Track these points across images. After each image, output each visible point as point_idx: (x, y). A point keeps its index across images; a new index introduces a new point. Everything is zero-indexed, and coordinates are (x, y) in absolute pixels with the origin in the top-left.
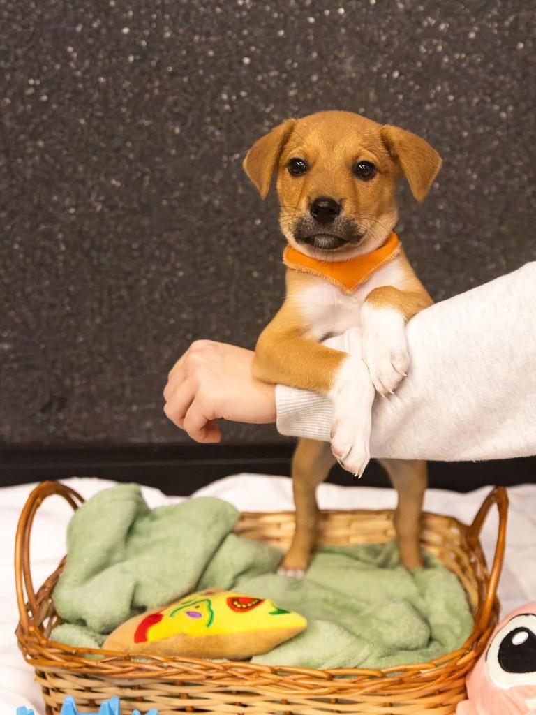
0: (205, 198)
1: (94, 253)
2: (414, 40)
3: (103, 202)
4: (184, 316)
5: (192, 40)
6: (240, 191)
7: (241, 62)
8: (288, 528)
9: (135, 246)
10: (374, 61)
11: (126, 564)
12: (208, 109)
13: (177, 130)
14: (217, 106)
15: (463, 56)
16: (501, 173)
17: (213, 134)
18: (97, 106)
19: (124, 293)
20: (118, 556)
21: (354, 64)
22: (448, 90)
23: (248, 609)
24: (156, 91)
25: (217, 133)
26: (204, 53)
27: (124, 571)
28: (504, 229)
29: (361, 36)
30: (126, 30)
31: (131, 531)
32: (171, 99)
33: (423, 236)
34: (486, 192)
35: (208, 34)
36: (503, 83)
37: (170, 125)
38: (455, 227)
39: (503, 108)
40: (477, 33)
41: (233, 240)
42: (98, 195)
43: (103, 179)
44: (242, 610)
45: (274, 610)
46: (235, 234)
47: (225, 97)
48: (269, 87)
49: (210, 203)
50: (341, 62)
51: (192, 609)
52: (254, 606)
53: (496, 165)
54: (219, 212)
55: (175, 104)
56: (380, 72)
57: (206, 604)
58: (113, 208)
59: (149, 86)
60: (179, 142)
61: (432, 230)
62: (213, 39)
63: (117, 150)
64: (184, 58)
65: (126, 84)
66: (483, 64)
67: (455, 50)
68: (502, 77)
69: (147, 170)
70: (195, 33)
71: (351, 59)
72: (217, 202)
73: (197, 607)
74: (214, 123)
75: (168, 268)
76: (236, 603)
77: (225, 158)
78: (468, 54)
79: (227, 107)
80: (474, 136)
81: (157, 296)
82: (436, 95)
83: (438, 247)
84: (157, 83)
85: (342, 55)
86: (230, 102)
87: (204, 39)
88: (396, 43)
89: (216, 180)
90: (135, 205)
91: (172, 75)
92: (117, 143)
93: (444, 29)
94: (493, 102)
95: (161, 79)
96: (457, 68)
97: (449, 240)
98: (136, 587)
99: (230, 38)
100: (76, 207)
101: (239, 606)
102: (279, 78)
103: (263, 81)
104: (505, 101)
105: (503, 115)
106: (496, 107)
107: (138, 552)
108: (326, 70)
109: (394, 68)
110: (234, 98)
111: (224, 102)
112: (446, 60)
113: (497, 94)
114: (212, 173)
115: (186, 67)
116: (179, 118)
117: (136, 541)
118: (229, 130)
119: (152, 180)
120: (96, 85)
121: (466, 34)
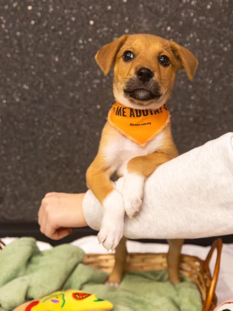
0: (71, 95)
1: (15, 123)
2: (178, 10)
3: (20, 98)
4: (61, 155)
5: (63, 12)
6: (89, 90)
7: (88, 23)
8: (112, 262)
9: (36, 119)
10: (157, 21)
11: (25, 277)
12: (72, 48)
13: (57, 59)
14: (77, 47)
15: (204, 18)
16: (224, 79)
17: (75, 61)
18: (16, 47)
19: (31, 144)
20: (21, 273)
21: (147, 23)
22: (196, 36)
23: (83, 298)
24: (46, 40)
25: (77, 61)
26: (70, 19)
27: (23, 280)
28: (226, 109)
29: (150, 9)
30: (30, 8)
31: (29, 261)
32: (53, 43)
33: (183, 114)
34: (216, 90)
35: (72, 9)
36: (225, 32)
37: (53, 56)
38: (200, 109)
39: (225, 46)
40: (211, 6)
41: (86, 116)
42: (17, 93)
43: (19, 85)
44: (80, 299)
45: (96, 299)
46: (86, 113)
47: (81, 41)
48: (103, 36)
49: (74, 97)
50: (141, 22)
51: (54, 298)
52: (86, 297)
53: (221, 75)
54: (78, 102)
55: (56, 46)
56: (161, 27)
57: (62, 296)
58: (25, 99)
59: (42, 36)
60: (58, 66)
61: (188, 110)
62: (74, 11)
63: (27, 70)
64: (59, 21)
65: (31, 36)
66: (215, 22)
67: (199, 15)
68: (224, 29)
69: (42, 80)
70: (65, 8)
71: (145, 21)
72: (77, 97)
73: (57, 298)
74: (75, 55)
75: (53, 131)
76: (77, 296)
77: (81, 73)
78: (206, 17)
79: (82, 47)
80: (209, 60)
81: (47, 145)
82: (190, 39)
83: (191, 119)
84: (46, 35)
85: (141, 18)
86: (83, 44)
87: (70, 11)
88: (169, 11)
89: (77, 85)
90: (36, 98)
91: (54, 31)
92: (27, 66)
93: (194, 4)
94: (220, 42)
95: (48, 33)
96: (201, 24)
97: (197, 115)
98: (29, 288)
99: (83, 11)
100: (6, 99)
101: (78, 297)
102: (108, 31)
103: (101, 33)
104: (227, 41)
105: (226, 49)
106: (222, 45)
107: (32, 272)
108: (132, 26)
109: (168, 25)
110: (86, 42)
111: (80, 45)
112: (195, 20)
113: (222, 38)
114: (75, 81)
115: (61, 26)
116: (57, 53)
117: (32, 266)
118: (83, 59)
119: (45, 85)
120: (16, 37)
121: (206, 6)
